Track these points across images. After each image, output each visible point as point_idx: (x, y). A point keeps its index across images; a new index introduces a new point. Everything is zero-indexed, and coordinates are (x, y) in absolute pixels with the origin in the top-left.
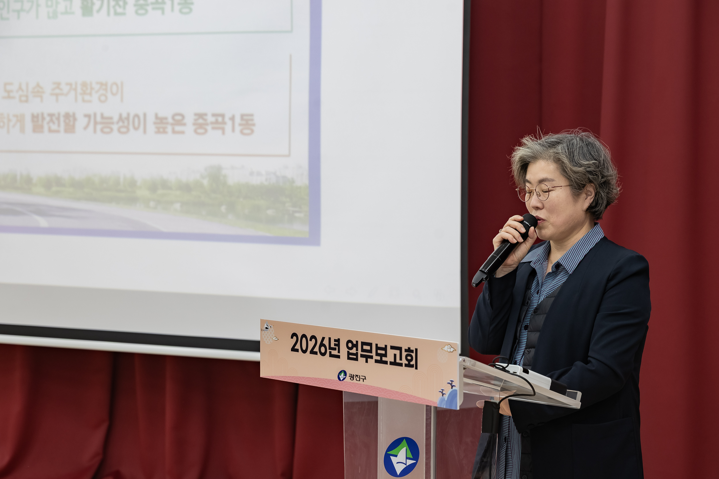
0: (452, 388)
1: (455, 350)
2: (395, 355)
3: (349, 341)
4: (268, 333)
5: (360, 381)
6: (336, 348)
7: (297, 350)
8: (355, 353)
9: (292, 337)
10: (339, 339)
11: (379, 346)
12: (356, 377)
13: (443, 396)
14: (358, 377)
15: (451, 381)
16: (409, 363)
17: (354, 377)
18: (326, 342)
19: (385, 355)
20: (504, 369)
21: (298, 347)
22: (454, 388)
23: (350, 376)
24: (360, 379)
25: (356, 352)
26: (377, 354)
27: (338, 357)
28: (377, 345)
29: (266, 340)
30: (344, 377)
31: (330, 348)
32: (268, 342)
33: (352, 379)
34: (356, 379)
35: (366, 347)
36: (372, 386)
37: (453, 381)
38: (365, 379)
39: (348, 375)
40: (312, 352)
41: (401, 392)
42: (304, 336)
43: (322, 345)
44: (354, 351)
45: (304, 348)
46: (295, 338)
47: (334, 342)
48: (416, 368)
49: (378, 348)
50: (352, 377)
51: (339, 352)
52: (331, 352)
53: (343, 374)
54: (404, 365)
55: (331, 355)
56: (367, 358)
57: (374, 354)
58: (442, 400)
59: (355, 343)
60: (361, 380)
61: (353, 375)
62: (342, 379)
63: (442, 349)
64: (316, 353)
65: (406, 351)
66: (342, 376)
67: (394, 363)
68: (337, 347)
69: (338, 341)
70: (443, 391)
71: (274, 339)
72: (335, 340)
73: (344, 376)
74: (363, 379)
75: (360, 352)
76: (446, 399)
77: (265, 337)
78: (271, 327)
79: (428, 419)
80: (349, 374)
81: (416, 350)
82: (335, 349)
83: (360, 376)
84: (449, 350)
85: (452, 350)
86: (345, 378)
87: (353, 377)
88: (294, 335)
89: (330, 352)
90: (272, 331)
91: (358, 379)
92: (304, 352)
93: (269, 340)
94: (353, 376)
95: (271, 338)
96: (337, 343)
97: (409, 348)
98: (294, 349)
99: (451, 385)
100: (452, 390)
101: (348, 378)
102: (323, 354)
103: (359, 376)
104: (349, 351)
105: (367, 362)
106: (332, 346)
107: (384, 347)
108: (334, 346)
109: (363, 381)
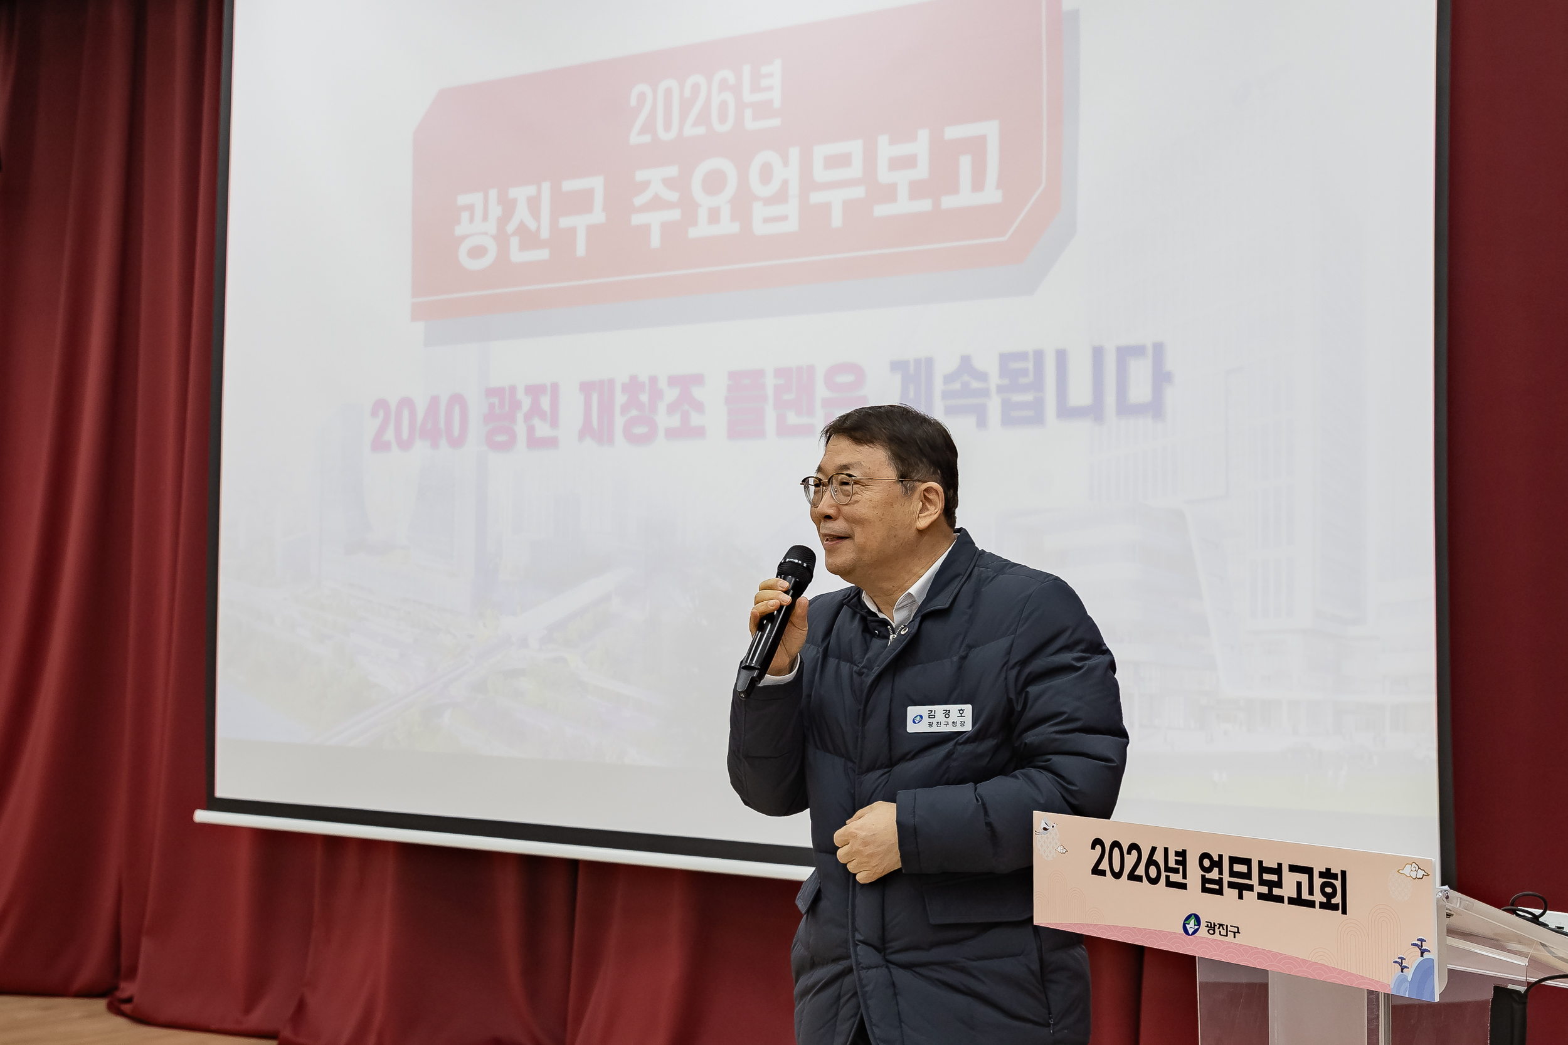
0: (1422, 956)
1: (1428, 875)
2: (1299, 884)
3: (1205, 856)
4: (1048, 838)
5: (1227, 936)
6: (1179, 868)
7: (1103, 873)
9: (1093, 847)
10: (1184, 852)
12: (1219, 928)
13: (1402, 972)
14: (1224, 929)
15: (1418, 940)
16: (1329, 900)
17: (1216, 928)
18: (1159, 857)
19: (1279, 884)
20: (1535, 920)
21: (1104, 865)
22: (1426, 955)
23: (1207, 926)
26: (1262, 882)
27: (1183, 886)
28: (1261, 863)
29: (1045, 851)
31: (1168, 869)
32: (1047, 856)
33: (1211, 932)
34: (1220, 932)
35: (1240, 868)
37: (1425, 941)
38: (1238, 932)
39: (1203, 924)
40: (1132, 877)
41: (1313, 960)
42: (1116, 844)
43: (1151, 862)
44: (1214, 874)
45: (1117, 869)
46: (1098, 847)
47: (1175, 856)
48: (1344, 912)
49: (1263, 869)
50: (1212, 928)
51: (1184, 877)
52: (1169, 876)
53: (1192, 922)
54: (1317, 905)
55: (1170, 884)
56: (1242, 889)
57: (1255, 881)
58: (1401, 981)
59: (1216, 858)
60: (1231, 935)
61: (1214, 923)
62: (1191, 931)
63: (1398, 871)
64: (1139, 879)
65: (1321, 875)
66: (1191, 926)
67: (1297, 901)
68: (1181, 868)
70: (1403, 961)
71: (1059, 850)
72: (1177, 854)
74: (1235, 933)
75: (1226, 878)
76: (1409, 979)
77: (1042, 846)
78: (1053, 827)
79: (1373, 1020)
80: (1206, 922)
81: (1344, 873)
83: (1227, 926)
84: (1414, 875)
85: (1420, 874)
86: (1197, 929)
87: (1214, 928)
88: (1097, 842)
89: (1167, 877)
90: (1056, 834)
91: (1224, 932)
92: (1117, 875)
93: (1050, 852)
95: (1053, 847)
96: (1181, 859)
97: (1328, 870)
98: (1097, 871)
99: (1420, 949)
100: (1422, 958)
101: (1203, 930)
102: (1154, 881)
104: (1205, 875)
105: (1241, 897)
106: (1172, 864)
108: (1176, 864)
109: (1235, 937)
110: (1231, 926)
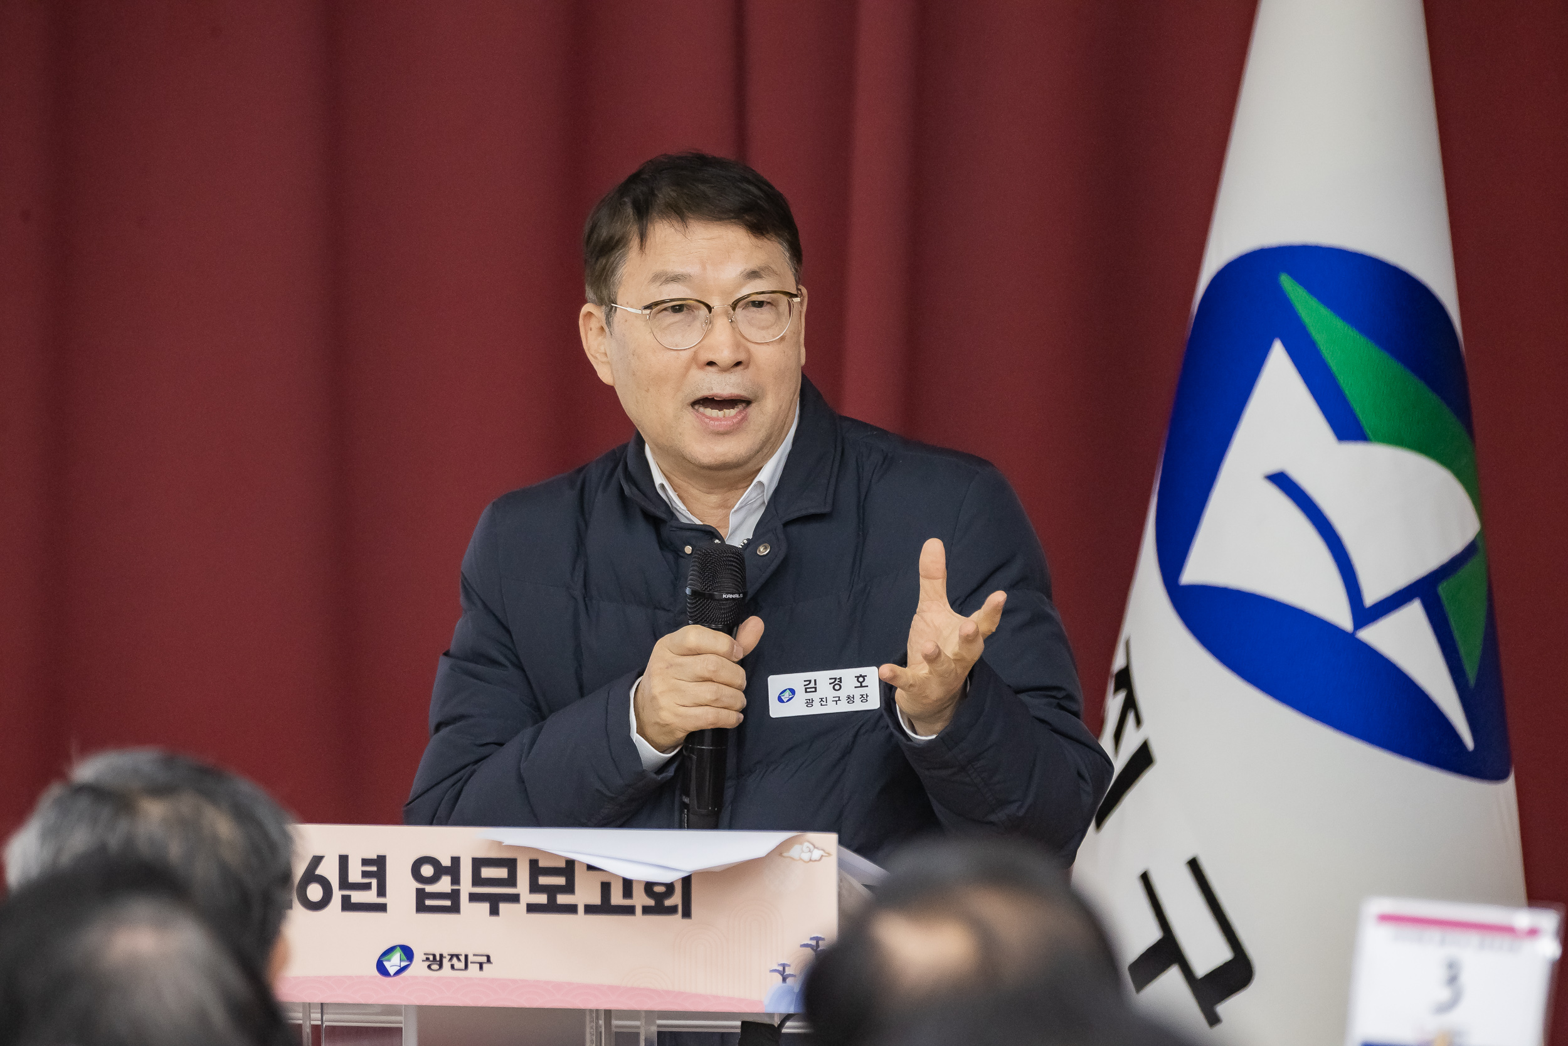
6: (371, 883)
8: (450, 891)
11: (541, 864)
12: (451, 960)
17: (446, 962)
19: (569, 888)
23: (428, 959)
24: (469, 964)
25: (452, 890)
30: (404, 964)
36: (514, 981)
38: (489, 960)
39: (418, 956)
48: (687, 914)
50: (435, 961)
60: (473, 968)
62: (392, 971)
66: (394, 962)
68: (374, 882)
69: (381, 861)
72: (365, 862)
73: (401, 960)
80: (425, 954)
82: (367, 887)
83: (466, 956)
85: (816, 854)
94: (438, 958)
101: (418, 966)
103: (462, 958)
107: (563, 865)
110: (474, 955)
